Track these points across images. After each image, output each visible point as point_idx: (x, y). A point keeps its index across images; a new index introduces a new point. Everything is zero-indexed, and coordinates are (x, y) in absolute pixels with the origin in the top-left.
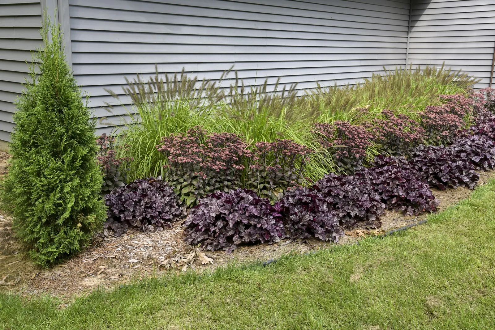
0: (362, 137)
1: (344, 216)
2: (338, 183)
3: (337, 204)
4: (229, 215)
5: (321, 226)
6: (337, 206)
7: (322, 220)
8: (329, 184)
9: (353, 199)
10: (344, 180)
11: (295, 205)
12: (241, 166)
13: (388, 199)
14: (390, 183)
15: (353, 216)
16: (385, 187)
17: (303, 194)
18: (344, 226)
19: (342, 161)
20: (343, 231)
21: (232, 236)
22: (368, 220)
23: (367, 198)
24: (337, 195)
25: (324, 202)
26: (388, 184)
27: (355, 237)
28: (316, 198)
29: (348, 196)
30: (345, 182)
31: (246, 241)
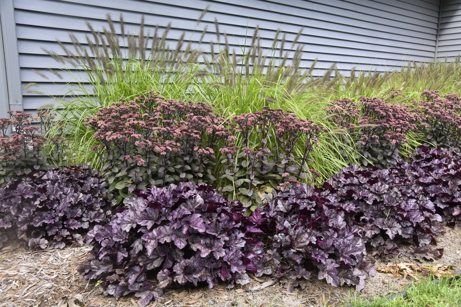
0: (400, 116)
1: (375, 237)
2: (364, 180)
3: (362, 214)
4: (151, 230)
5: (331, 256)
6: (362, 218)
7: (333, 246)
8: (349, 181)
9: (392, 207)
10: (373, 176)
11: (286, 215)
12: (207, 150)
13: (446, 209)
14: (449, 183)
15: (391, 237)
16: (441, 189)
17: (302, 196)
18: (374, 253)
19: (370, 150)
20: (373, 262)
21: (157, 270)
22: (417, 243)
23: (415, 206)
24: (363, 200)
25: (339, 210)
26: (445, 184)
27: (396, 277)
28: (323, 203)
29: (382, 202)
30: (376, 178)
31: (180, 282)
